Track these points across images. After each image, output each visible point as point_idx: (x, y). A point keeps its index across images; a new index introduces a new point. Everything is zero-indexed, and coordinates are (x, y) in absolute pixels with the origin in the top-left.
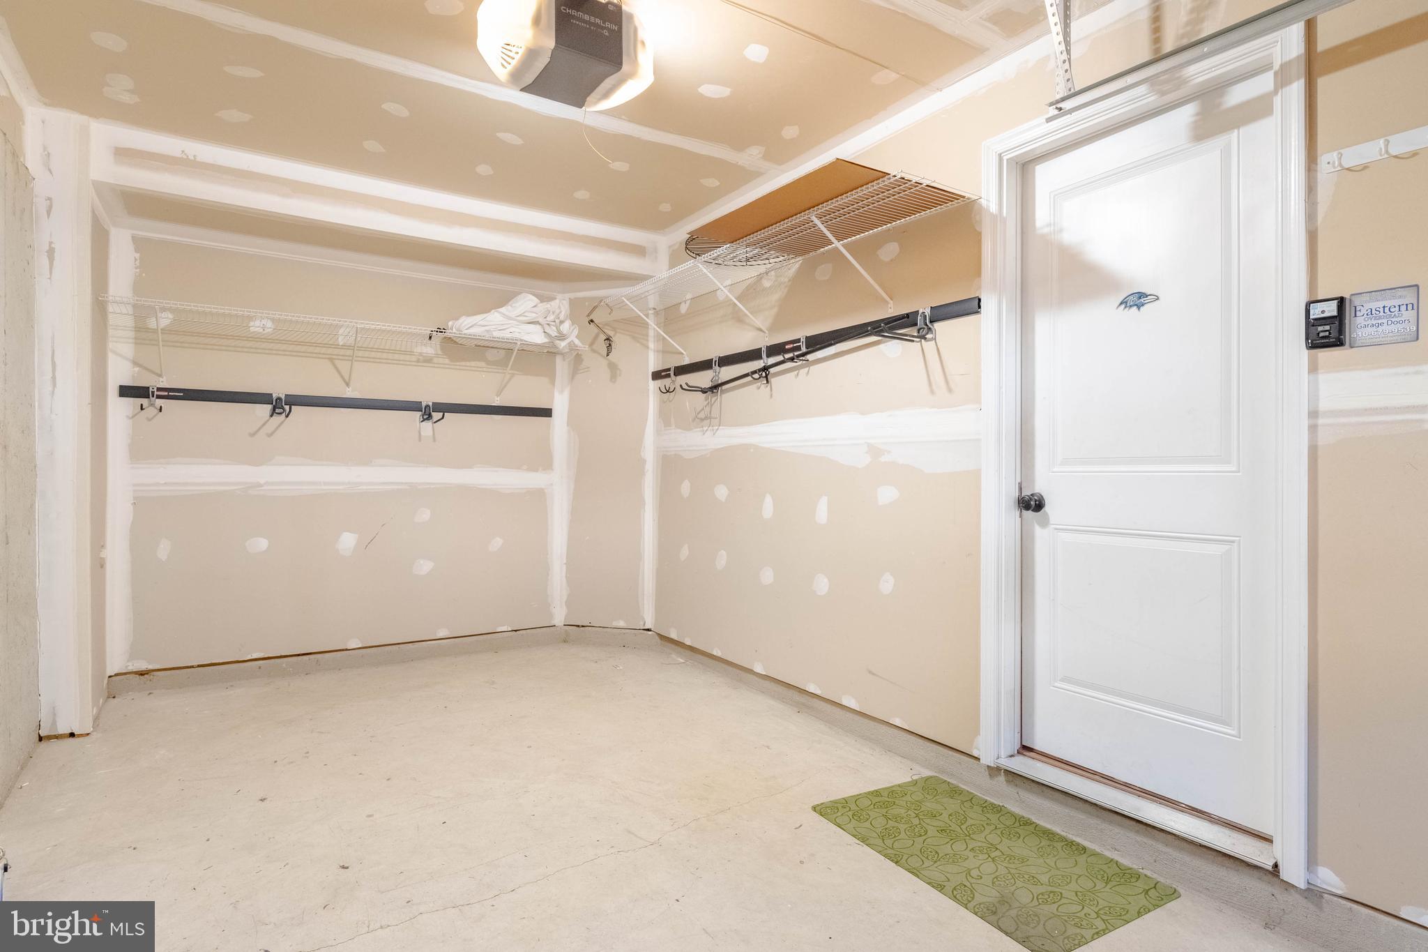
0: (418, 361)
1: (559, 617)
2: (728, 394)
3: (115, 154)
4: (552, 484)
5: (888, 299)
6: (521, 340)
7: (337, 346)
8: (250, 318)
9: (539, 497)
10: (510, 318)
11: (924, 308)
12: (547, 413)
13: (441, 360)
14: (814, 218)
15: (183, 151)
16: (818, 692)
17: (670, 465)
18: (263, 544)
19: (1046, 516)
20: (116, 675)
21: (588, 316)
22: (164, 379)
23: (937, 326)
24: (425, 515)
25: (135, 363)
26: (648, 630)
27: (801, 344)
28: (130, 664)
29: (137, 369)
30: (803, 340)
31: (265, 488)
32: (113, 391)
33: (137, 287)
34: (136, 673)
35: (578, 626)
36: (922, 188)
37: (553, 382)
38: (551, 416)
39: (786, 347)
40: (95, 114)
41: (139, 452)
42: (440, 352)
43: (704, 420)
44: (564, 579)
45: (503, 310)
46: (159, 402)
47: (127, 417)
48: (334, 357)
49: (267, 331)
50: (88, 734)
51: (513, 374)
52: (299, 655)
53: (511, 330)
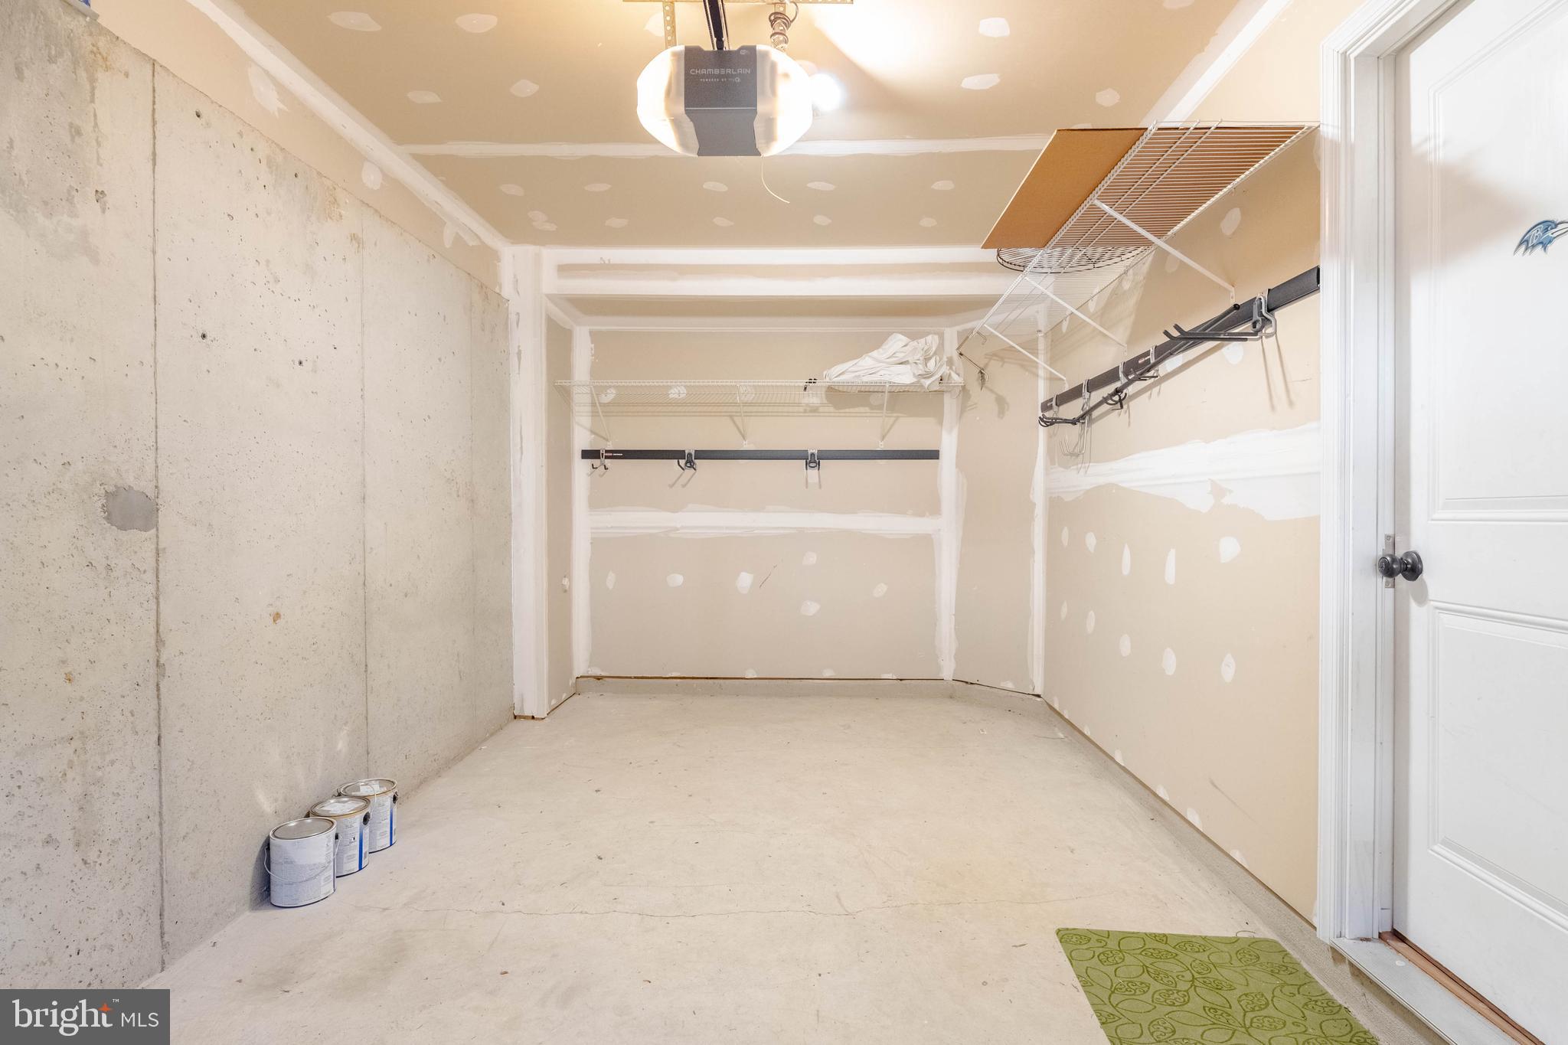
0: (805, 412)
1: (948, 672)
2: (1096, 423)
3: (558, 271)
4: (939, 530)
5: (1226, 285)
6: (890, 383)
7: (735, 404)
8: (670, 387)
9: (925, 543)
10: (880, 362)
11: (1259, 291)
12: (934, 455)
13: (826, 409)
14: (1098, 203)
15: (601, 258)
16: (1166, 798)
17: (1057, 507)
18: (678, 579)
19: (1424, 586)
20: (581, 677)
21: (958, 349)
22: (610, 443)
23: (1278, 313)
24: (811, 559)
25: (592, 432)
26: (1039, 696)
27: (1150, 357)
28: (589, 669)
29: (593, 436)
30: (1152, 351)
31: (680, 531)
32: (578, 455)
33: (594, 372)
34: (595, 677)
35: (967, 683)
36: (1212, 133)
37: (941, 423)
38: (938, 459)
39: (1140, 362)
40: (543, 244)
41: (596, 503)
42: (825, 401)
43: (1075, 456)
44: (953, 630)
45: (875, 354)
46: (608, 462)
47: (587, 474)
48: (734, 414)
49: (682, 396)
50: (543, 719)
51: (898, 417)
52: (707, 678)
53: (882, 372)
